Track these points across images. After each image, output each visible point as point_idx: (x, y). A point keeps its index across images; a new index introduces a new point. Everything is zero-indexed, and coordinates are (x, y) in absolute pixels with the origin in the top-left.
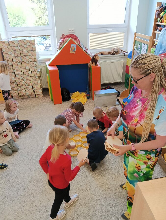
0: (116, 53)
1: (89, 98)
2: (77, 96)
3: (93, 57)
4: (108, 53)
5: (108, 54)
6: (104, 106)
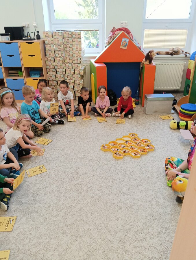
0: (175, 53)
3: (148, 54)
4: (165, 53)
6: (156, 113)
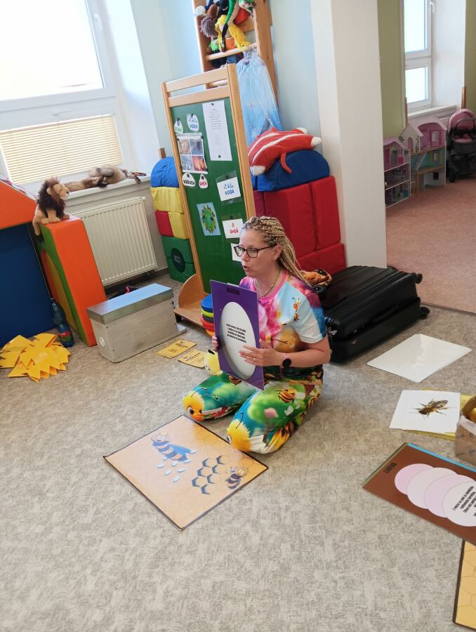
0: (110, 180)
1: (71, 346)
2: (23, 351)
3: (43, 193)
4: (83, 186)
5: (86, 188)
6: (143, 347)
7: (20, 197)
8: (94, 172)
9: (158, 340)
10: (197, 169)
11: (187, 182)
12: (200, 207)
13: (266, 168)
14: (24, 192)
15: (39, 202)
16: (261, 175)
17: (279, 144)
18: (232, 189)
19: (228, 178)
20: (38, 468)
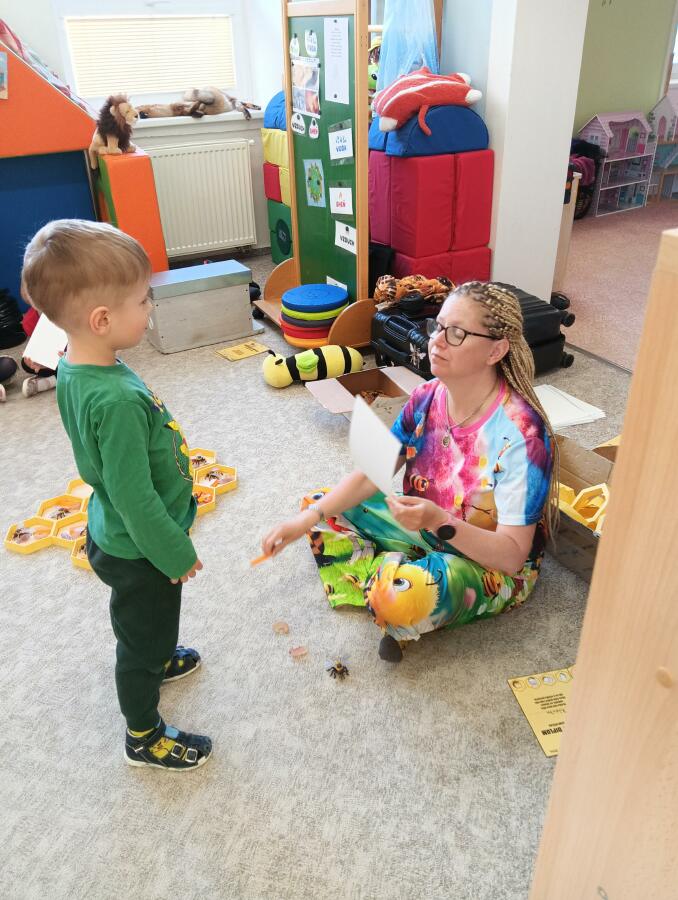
0: (208, 109)
3: (105, 112)
4: (171, 112)
6: (203, 341)
7: (77, 113)
8: (189, 94)
9: (225, 336)
10: (308, 110)
11: (296, 125)
12: (308, 164)
13: (399, 122)
14: (84, 108)
15: (99, 123)
16: (392, 130)
17: (421, 91)
18: (344, 144)
19: (341, 128)
20: (34, 453)
